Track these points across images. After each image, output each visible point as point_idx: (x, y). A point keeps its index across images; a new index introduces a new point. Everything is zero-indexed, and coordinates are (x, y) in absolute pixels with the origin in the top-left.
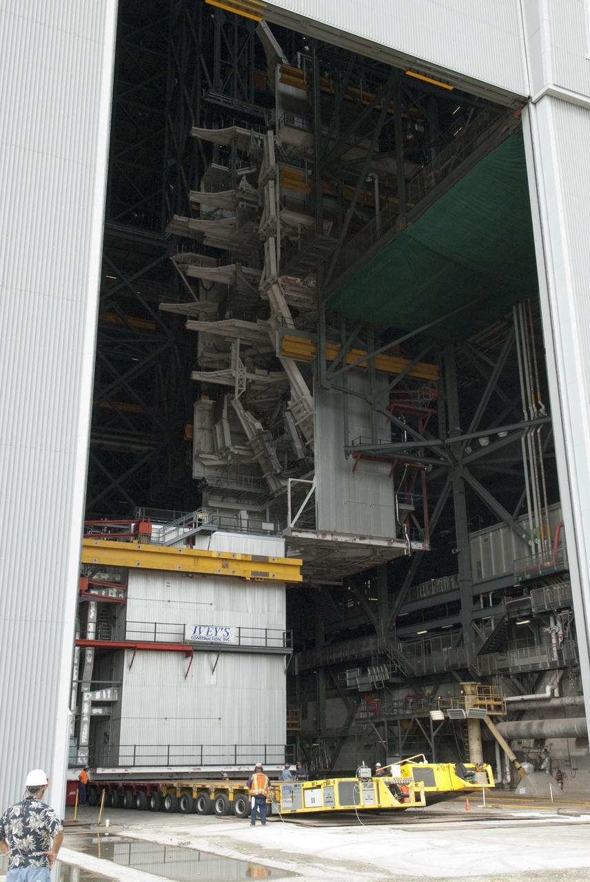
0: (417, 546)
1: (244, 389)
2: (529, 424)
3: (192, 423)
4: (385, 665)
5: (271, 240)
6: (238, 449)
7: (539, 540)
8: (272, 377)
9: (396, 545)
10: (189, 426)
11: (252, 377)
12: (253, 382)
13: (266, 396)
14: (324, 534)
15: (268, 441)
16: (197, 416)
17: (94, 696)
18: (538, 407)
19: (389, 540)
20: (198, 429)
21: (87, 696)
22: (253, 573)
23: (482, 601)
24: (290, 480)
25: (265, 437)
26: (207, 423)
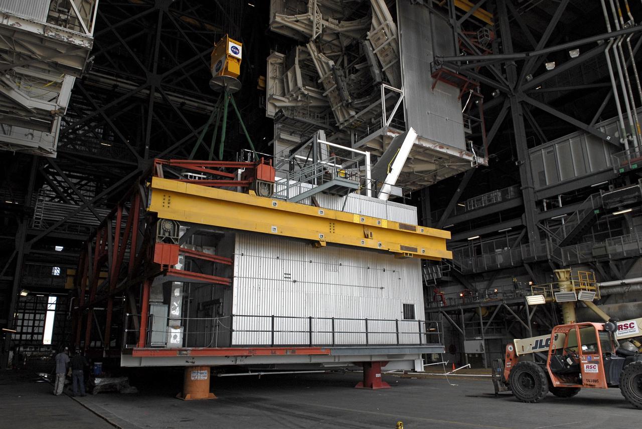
0: (481, 161)
1: (321, 32)
2: (615, 34)
3: (265, 75)
4: (438, 266)
6: (309, 90)
7: (635, 137)
8: (343, 27)
9: (465, 157)
10: (261, 77)
11: (326, 24)
12: (327, 28)
13: (330, 52)
16: (270, 69)
18: (626, 19)
19: (461, 152)
20: (270, 78)
23: (545, 205)
26: (279, 73)
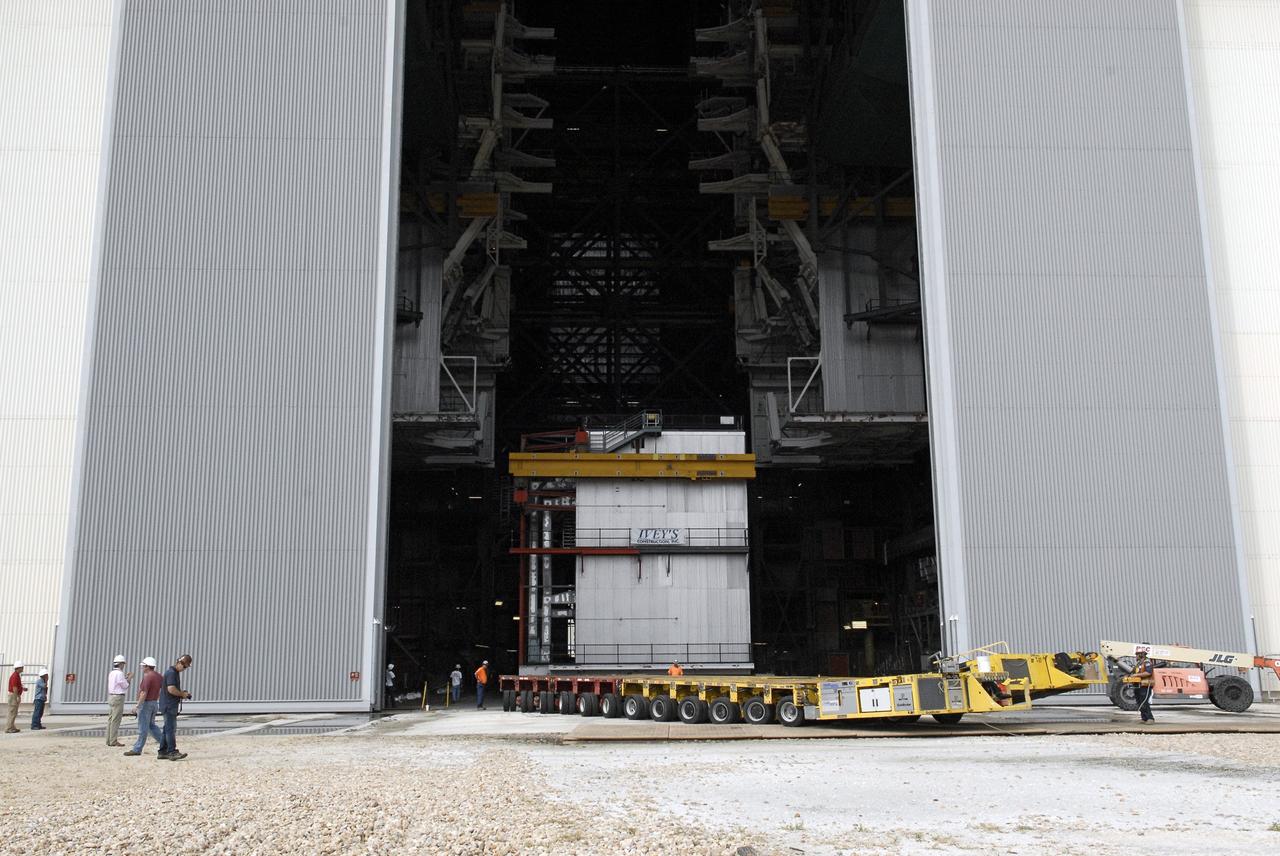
1: (765, 255)
3: (733, 294)
5: (761, 82)
6: (777, 320)
10: (730, 298)
12: (776, 243)
14: (834, 415)
15: (796, 311)
16: (737, 286)
17: (553, 599)
19: (916, 415)
20: (739, 300)
21: (547, 600)
22: (699, 473)
24: (790, 359)
25: (791, 306)
26: (747, 292)
